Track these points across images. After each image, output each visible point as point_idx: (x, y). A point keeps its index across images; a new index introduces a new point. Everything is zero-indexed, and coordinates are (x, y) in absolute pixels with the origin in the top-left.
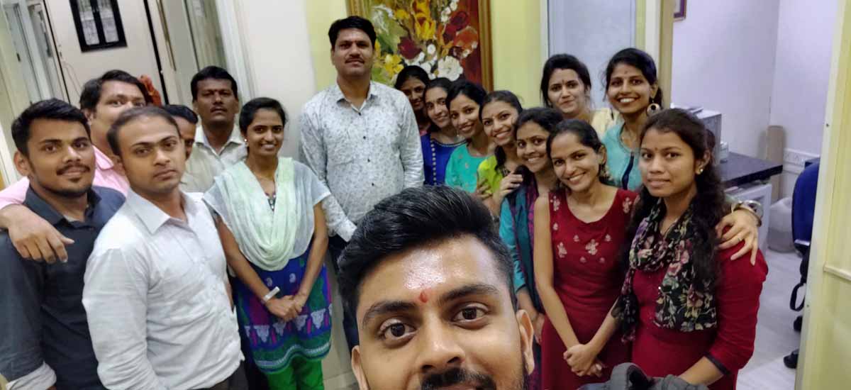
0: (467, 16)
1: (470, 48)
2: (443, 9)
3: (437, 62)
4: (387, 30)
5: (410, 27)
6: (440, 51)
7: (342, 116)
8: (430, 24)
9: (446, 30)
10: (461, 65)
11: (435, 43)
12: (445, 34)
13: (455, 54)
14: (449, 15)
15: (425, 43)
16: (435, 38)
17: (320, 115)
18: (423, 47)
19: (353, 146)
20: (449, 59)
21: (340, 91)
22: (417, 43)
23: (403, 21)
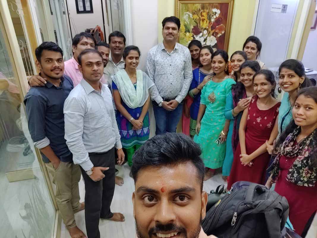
0: (222, 20)
1: (221, 33)
2: (213, 16)
3: (207, 37)
4: (189, 23)
5: (198, 22)
6: (209, 33)
7: (163, 56)
8: (207, 21)
9: (213, 25)
10: (217, 40)
11: (207, 30)
12: (212, 26)
13: (215, 35)
14: (215, 19)
15: (203, 29)
16: (207, 28)
17: (155, 55)
18: (202, 31)
19: (165, 68)
20: (212, 37)
21: (163, 46)
22: (200, 29)
23: (195, 19)
